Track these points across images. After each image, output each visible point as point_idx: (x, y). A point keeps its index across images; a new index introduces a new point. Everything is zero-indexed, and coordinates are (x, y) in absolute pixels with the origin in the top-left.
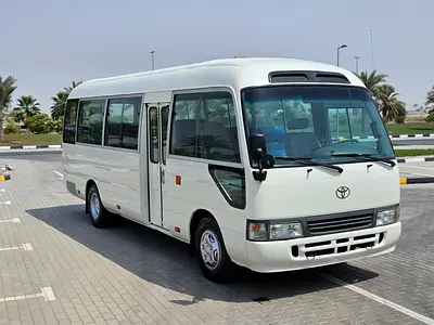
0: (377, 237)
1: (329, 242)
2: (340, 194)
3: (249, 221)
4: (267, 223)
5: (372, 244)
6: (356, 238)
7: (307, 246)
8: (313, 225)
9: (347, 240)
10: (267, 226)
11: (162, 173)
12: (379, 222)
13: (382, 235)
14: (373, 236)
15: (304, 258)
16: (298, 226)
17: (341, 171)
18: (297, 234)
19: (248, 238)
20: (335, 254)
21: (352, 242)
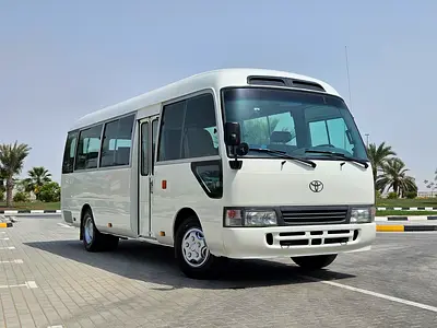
0: (352, 234)
1: (303, 233)
2: (313, 188)
3: (226, 209)
4: (243, 209)
5: (346, 239)
6: (330, 232)
7: (282, 234)
8: (287, 215)
9: (321, 233)
10: (242, 214)
11: (151, 184)
12: (353, 219)
13: (356, 232)
14: (348, 231)
15: (279, 247)
16: (272, 214)
17: (314, 165)
18: (272, 223)
19: (224, 226)
20: (310, 246)
21: (326, 235)
